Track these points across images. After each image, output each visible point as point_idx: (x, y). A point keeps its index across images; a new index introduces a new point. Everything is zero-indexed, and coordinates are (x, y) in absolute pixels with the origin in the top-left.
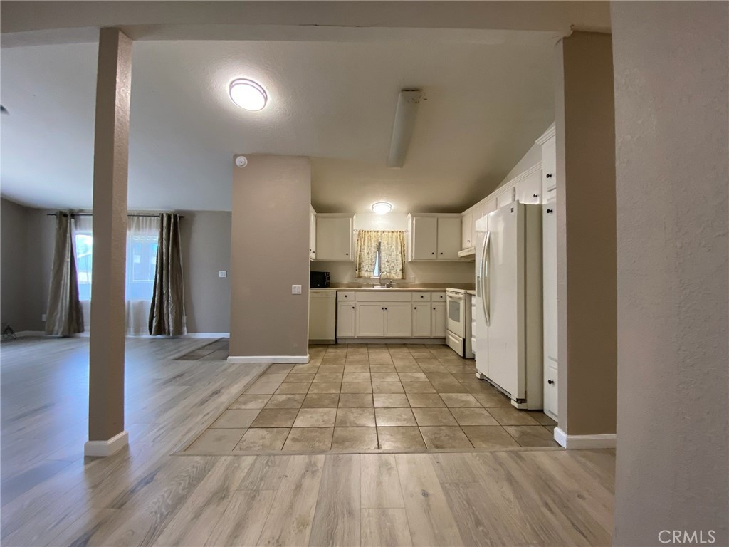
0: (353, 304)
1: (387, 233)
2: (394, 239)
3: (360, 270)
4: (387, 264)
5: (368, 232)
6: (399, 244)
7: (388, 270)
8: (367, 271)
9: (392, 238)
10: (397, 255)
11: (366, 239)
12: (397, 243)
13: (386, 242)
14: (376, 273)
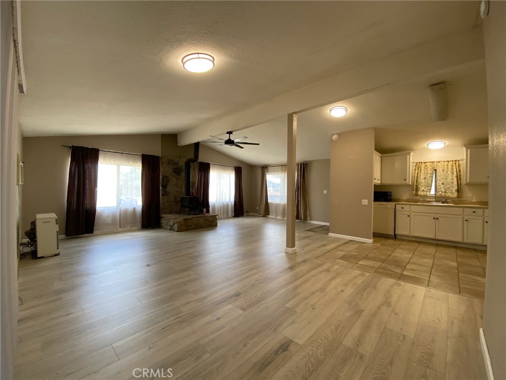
0: (408, 214)
2: (450, 167)
3: (417, 190)
4: (442, 186)
5: (425, 163)
6: (455, 170)
7: (443, 190)
8: (423, 191)
9: (448, 166)
11: (423, 168)
12: (453, 169)
13: (441, 170)
14: (433, 192)
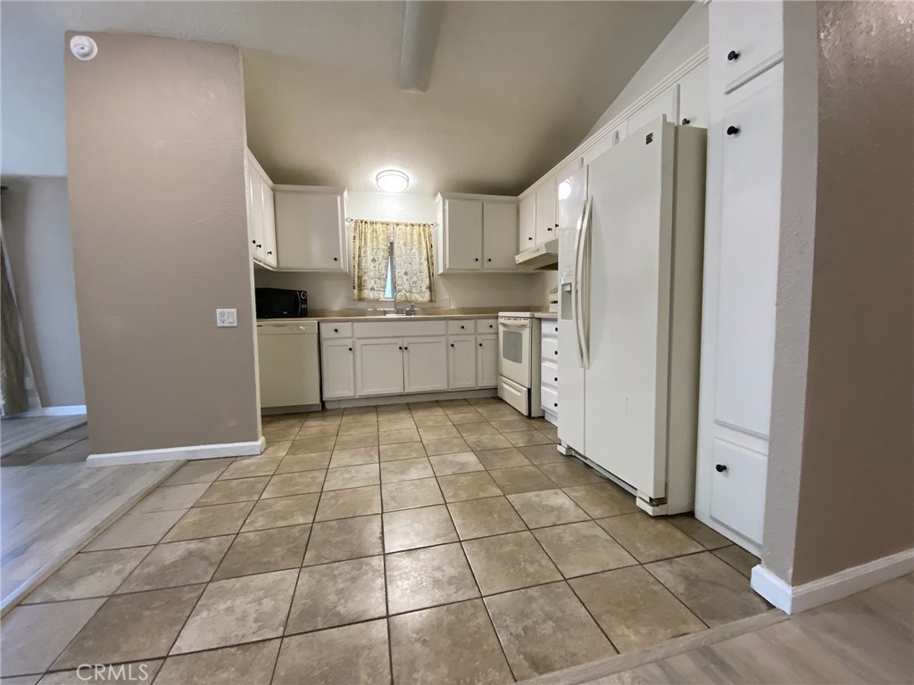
0: (349, 343)
1: (404, 227)
2: (416, 237)
3: (361, 287)
4: (405, 277)
5: (372, 223)
6: (424, 244)
7: (407, 287)
8: (372, 289)
9: (412, 234)
10: (421, 264)
11: (369, 235)
12: (420, 243)
13: (402, 242)
14: (388, 293)
